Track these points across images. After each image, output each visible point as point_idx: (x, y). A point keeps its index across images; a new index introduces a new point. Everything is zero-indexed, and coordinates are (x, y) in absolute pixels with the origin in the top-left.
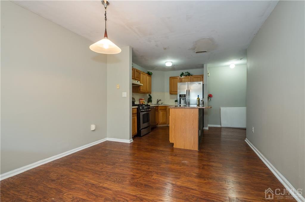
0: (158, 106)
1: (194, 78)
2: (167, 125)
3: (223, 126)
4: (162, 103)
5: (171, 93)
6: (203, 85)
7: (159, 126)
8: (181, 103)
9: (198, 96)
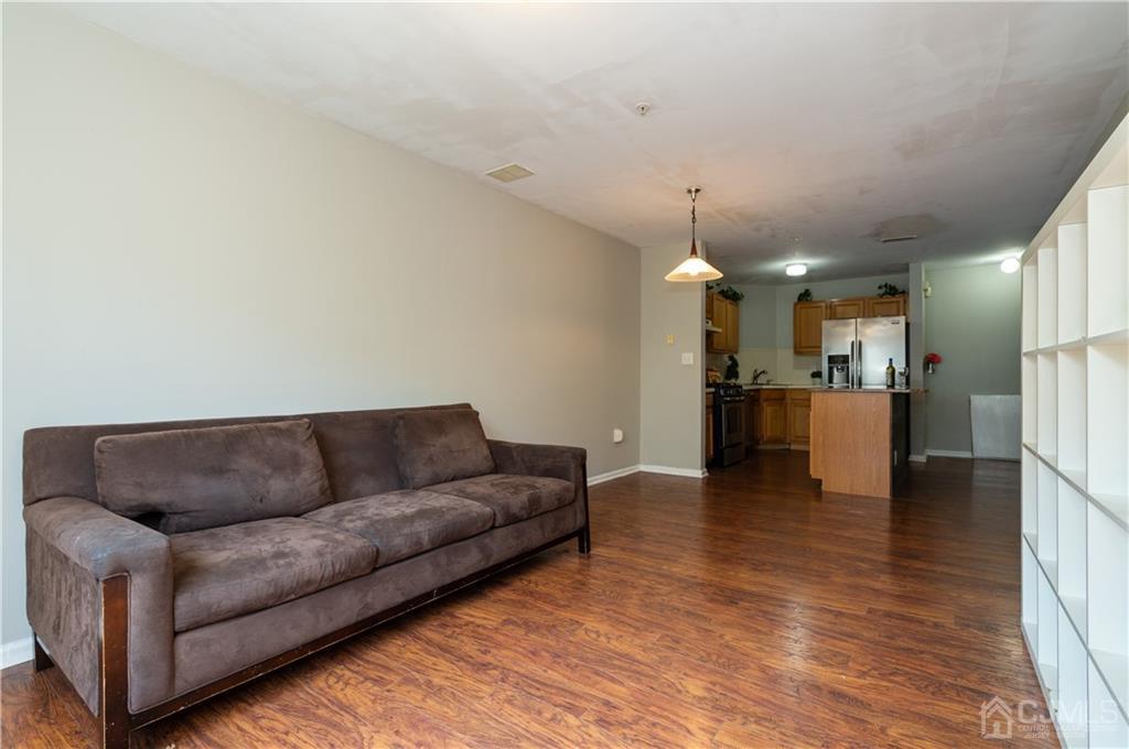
0: (758, 390)
1: (877, 303)
2: (787, 446)
3: (979, 453)
4: (769, 381)
5: (799, 350)
6: (907, 325)
7: (761, 447)
8: (835, 381)
9: (891, 360)
